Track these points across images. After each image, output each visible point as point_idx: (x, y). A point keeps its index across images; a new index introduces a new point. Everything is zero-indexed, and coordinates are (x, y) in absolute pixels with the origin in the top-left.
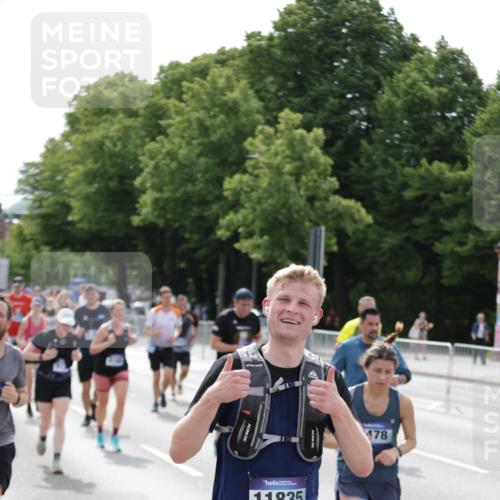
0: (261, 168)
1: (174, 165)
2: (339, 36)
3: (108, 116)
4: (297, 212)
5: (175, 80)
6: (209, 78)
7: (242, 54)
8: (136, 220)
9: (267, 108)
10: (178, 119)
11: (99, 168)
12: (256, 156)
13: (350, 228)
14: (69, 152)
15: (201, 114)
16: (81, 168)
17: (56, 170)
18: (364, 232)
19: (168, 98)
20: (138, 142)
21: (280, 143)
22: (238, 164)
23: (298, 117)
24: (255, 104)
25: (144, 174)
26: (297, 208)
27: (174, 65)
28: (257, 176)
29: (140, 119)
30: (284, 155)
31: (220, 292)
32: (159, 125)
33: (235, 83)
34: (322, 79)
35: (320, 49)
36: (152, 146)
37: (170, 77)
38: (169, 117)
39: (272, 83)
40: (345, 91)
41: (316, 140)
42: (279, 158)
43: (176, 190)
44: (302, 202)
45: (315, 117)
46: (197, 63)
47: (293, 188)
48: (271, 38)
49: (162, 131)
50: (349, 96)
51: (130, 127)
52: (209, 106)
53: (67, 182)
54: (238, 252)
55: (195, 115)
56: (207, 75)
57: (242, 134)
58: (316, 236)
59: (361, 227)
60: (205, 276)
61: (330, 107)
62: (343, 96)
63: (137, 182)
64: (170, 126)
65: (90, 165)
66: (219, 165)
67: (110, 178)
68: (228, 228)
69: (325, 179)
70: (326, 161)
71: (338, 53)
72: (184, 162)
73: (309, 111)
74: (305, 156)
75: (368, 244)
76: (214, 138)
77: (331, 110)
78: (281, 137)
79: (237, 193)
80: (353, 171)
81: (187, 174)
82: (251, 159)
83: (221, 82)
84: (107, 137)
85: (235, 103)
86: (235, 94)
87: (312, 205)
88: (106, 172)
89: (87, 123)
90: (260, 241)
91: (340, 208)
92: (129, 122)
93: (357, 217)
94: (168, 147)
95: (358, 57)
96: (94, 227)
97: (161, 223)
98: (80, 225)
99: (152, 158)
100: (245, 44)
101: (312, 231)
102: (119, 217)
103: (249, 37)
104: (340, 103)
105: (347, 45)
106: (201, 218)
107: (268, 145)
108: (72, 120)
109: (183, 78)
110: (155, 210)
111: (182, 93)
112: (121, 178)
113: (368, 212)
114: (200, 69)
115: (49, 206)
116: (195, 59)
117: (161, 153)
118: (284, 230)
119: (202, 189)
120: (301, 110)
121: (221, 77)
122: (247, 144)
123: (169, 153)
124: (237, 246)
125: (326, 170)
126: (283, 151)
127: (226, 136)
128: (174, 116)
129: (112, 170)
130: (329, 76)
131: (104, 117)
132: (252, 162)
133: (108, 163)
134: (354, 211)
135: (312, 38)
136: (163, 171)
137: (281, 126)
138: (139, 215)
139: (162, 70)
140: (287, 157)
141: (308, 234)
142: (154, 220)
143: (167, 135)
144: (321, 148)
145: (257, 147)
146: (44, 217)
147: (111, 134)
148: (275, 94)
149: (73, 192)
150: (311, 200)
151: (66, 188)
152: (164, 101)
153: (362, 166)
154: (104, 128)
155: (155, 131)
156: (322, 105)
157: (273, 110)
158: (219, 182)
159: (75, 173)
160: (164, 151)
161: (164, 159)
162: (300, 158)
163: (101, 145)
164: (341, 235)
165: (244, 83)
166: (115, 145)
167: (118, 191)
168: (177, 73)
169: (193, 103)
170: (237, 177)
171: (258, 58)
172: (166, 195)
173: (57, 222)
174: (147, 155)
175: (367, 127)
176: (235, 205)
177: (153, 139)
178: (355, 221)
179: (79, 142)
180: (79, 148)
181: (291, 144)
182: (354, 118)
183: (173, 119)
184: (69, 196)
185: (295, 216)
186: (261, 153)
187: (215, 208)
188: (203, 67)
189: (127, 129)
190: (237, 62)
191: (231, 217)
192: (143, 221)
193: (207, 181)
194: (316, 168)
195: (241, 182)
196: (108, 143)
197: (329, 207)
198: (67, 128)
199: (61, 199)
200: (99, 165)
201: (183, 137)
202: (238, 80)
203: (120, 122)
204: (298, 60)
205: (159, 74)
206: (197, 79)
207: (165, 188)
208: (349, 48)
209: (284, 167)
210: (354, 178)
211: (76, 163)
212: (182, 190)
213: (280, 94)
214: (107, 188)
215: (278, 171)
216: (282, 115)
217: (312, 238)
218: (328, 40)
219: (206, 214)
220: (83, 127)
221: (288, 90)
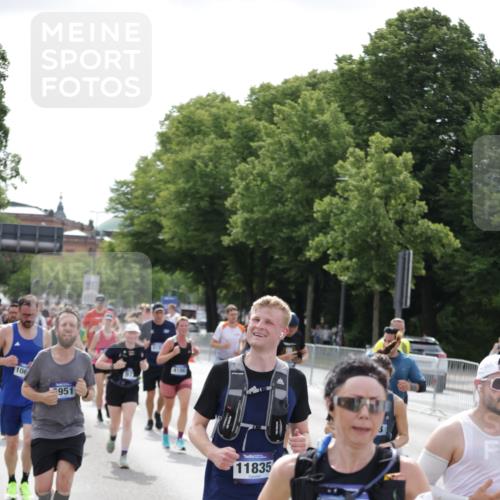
0: (351, 190)
1: (264, 186)
2: (429, 62)
3: (201, 137)
4: (386, 234)
5: (267, 101)
6: (300, 101)
7: (333, 77)
8: (226, 240)
9: (356, 131)
10: (269, 140)
11: (190, 189)
12: (346, 179)
13: (438, 252)
14: (160, 171)
15: (292, 136)
16: (172, 188)
17: (148, 189)
18: (452, 256)
19: (260, 120)
20: (229, 162)
21: (370, 167)
22: (328, 186)
23: (388, 141)
24: (346, 127)
25: (235, 194)
26: (386, 230)
27: (266, 87)
28: (347, 199)
29: (231, 140)
30: (374, 178)
31: (308, 313)
32: (250, 147)
33: (326, 106)
34: (412, 104)
35: (410, 74)
36: (243, 167)
37: (261, 100)
38: (261, 139)
39: (362, 106)
40: (435, 116)
41: (405, 164)
42: (369, 181)
43: (266, 212)
44: (392, 225)
45: (404, 142)
46: (289, 85)
47: (382, 211)
48: (362, 62)
49: (254, 153)
50: (439, 121)
51: (222, 147)
52: (300, 129)
53: (159, 201)
54: (326, 273)
55: (285, 138)
56: (299, 97)
57: (333, 157)
58: (404, 259)
59: (449, 251)
60: (294, 297)
61: (420, 132)
62: (432, 121)
63: (228, 203)
64: (261, 148)
65: (181, 184)
66: (309, 186)
67: (202, 198)
68: (317, 249)
69: (414, 203)
70: (415, 185)
71: (428, 78)
72: (274, 183)
73: (398, 135)
74: (394, 179)
75: (456, 268)
76: (305, 160)
77: (420, 135)
78: (371, 161)
79: (326, 216)
80: (442, 196)
81: (277, 195)
82: (340, 181)
83: (312, 105)
84: (198, 158)
85: (325, 125)
86: (326, 117)
87: (401, 228)
88: (197, 192)
89: (179, 144)
90: (348, 263)
91: (429, 231)
92: (220, 142)
93: (445, 241)
94: (259, 168)
95: (448, 83)
96: (184, 246)
97: (251, 243)
98: (171, 244)
99: (242, 179)
100: (336, 67)
101: (401, 254)
102: (210, 236)
103: (340, 60)
104: (429, 128)
105: (437, 70)
106: (290, 239)
107: (358, 168)
108: (164, 140)
109: (274, 100)
110: (245, 230)
111: (274, 115)
112: (212, 198)
113: (456, 237)
114: (291, 92)
115: (141, 224)
116: (286, 82)
117: (252, 174)
118: (373, 253)
119: (292, 209)
120: (390, 134)
121: (312, 99)
122: (337, 167)
123: (260, 175)
124: (325, 267)
125: (414, 195)
126: (373, 175)
127: (316, 158)
128: (264, 138)
129: (203, 190)
130: (419, 101)
131: (196, 138)
132: (342, 185)
133: (200, 182)
134: (442, 235)
135: (402, 63)
136: (253, 192)
137: (372, 150)
138: (229, 235)
139: (253, 91)
140: (377, 180)
141: (397, 257)
142: (244, 240)
143: (257, 157)
144: (410, 172)
145: (348, 170)
146: (135, 235)
147: (202, 154)
148: (365, 117)
149: (164, 211)
150: (400, 223)
151: (157, 206)
152: (255, 123)
153: (451, 191)
154: (195, 148)
155: (246, 152)
156: (412, 130)
157: (364, 133)
158: (310, 203)
159: (167, 192)
160: (255, 172)
161: (254, 180)
162: (390, 182)
163: (192, 165)
164: (429, 259)
165: (334, 106)
166: (206, 166)
167: (209, 211)
168: (268, 95)
169: (284, 125)
170: (327, 199)
171: (349, 81)
172: (256, 216)
173: (149, 241)
174: (239, 175)
175: (456, 152)
176: (325, 227)
177: (244, 160)
178: (443, 246)
179: (171, 162)
180: (170, 168)
181: (381, 167)
182: (443, 142)
183: (264, 141)
184: (160, 215)
185: (384, 238)
186: (351, 176)
187: (304, 228)
188: (294, 89)
189: (218, 149)
190: (327, 85)
191: (320, 238)
192: (233, 241)
193: (296, 202)
194: (405, 192)
195: (331, 204)
196: (199, 163)
197: (417, 230)
198: (159, 148)
199: (153, 218)
200: (191, 184)
201: (273, 159)
202: (329, 103)
203: (212, 143)
204: (389, 85)
205: (250, 96)
206: (289, 101)
207: (255, 209)
208: (439, 74)
209: (373, 191)
210: (442, 203)
211: (167, 182)
212: (271, 211)
213: (371, 118)
214: (198, 207)
215: (367, 194)
216: (372, 138)
217: (400, 260)
218: (419, 65)
219: (294, 234)
220: (174, 147)
221: (378, 113)
